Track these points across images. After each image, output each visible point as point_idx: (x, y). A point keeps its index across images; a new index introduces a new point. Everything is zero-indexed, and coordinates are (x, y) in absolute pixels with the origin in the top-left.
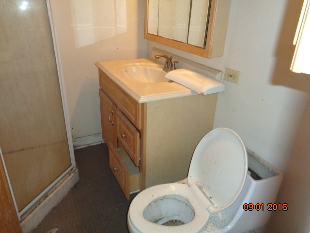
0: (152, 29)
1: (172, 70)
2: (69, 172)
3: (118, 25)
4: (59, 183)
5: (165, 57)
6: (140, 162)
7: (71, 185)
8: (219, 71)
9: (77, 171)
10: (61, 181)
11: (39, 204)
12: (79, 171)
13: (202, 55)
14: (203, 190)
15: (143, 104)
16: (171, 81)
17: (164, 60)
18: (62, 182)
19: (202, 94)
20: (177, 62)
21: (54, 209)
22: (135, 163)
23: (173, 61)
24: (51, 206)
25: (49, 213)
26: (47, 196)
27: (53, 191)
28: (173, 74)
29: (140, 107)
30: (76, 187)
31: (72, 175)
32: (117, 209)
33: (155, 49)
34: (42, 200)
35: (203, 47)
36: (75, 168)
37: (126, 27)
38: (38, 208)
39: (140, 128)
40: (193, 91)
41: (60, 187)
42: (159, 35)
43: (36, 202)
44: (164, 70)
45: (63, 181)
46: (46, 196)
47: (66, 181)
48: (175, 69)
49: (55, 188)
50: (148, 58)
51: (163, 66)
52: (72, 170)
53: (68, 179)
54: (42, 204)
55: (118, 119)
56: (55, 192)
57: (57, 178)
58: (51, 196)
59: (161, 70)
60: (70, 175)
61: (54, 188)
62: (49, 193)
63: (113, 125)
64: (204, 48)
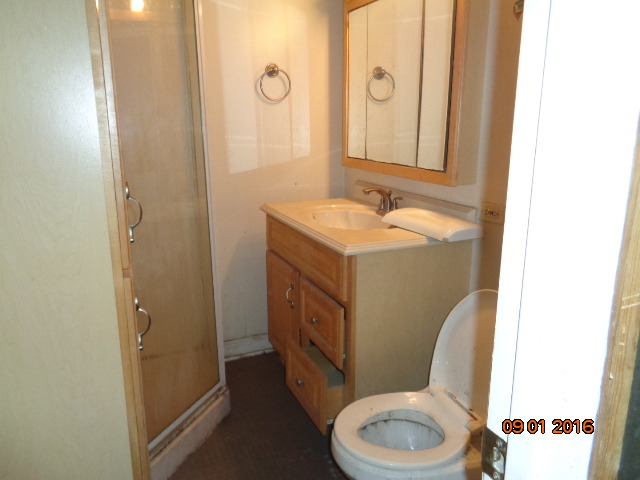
0: (355, 149)
1: (391, 210)
2: (215, 393)
3: (294, 144)
4: (199, 412)
5: (380, 192)
6: (345, 362)
7: (218, 417)
8: (473, 208)
9: (228, 392)
10: (204, 407)
11: (169, 442)
12: (230, 394)
13: (441, 183)
14: (458, 399)
15: (350, 258)
16: (392, 227)
17: (377, 198)
18: (205, 410)
19: (445, 241)
20: (400, 199)
21: (190, 456)
22: (337, 364)
23: (392, 197)
24: (188, 451)
25: (184, 463)
26: (182, 431)
27: (191, 423)
28: (393, 216)
29: (346, 263)
30: (225, 423)
31: (221, 398)
32: (302, 458)
33: (360, 182)
34: (174, 436)
35: (442, 169)
36: (225, 388)
37: (309, 147)
38: (168, 449)
39: (345, 299)
40: (430, 239)
41: (201, 418)
42: (369, 158)
43: (166, 438)
44: (378, 212)
45: (207, 408)
46: (180, 430)
47: (210, 408)
48: (397, 208)
49: (195, 419)
50: (348, 196)
51: (377, 208)
52: (220, 390)
53: (215, 404)
54: (175, 443)
55: (303, 293)
56: (194, 424)
57: (197, 400)
58: (187, 431)
59: (373, 213)
60: (217, 398)
61: (192, 418)
62: (185, 426)
63: (292, 307)
64: (445, 171)
